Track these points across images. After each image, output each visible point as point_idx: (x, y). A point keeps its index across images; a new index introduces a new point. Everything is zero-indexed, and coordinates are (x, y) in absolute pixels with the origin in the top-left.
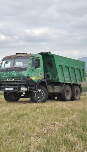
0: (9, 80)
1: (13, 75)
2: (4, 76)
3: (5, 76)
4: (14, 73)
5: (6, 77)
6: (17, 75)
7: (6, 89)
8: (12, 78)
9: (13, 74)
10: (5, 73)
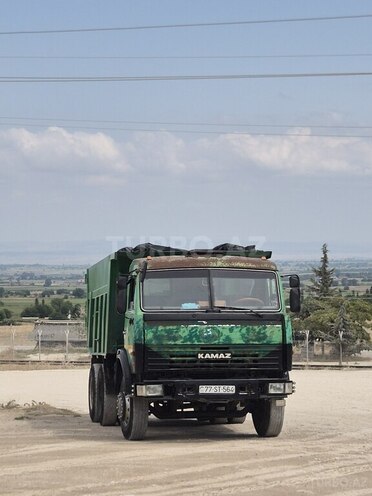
0: (207, 356)
1: (228, 338)
2: (179, 342)
3: (186, 340)
4: (231, 330)
5: (193, 346)
6: (243, 336)
7: (203, 390)
8: (223, 348)
9: (226, 333)
10: (184, 331)
